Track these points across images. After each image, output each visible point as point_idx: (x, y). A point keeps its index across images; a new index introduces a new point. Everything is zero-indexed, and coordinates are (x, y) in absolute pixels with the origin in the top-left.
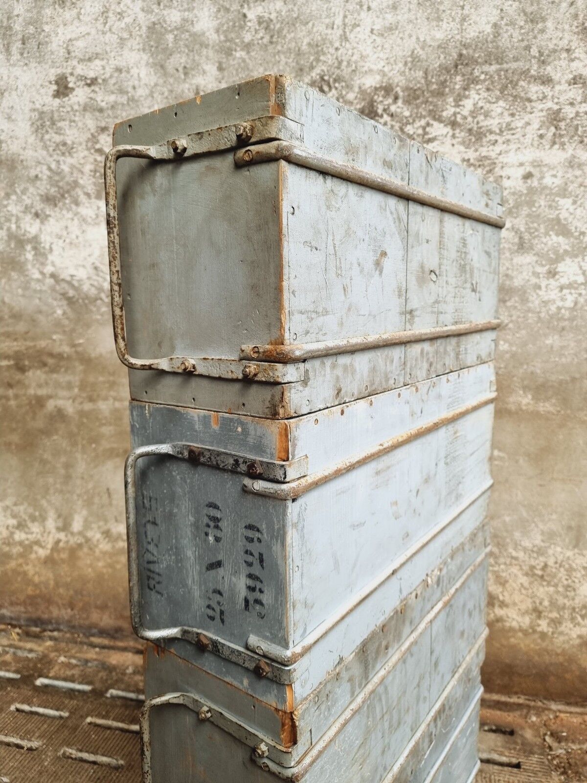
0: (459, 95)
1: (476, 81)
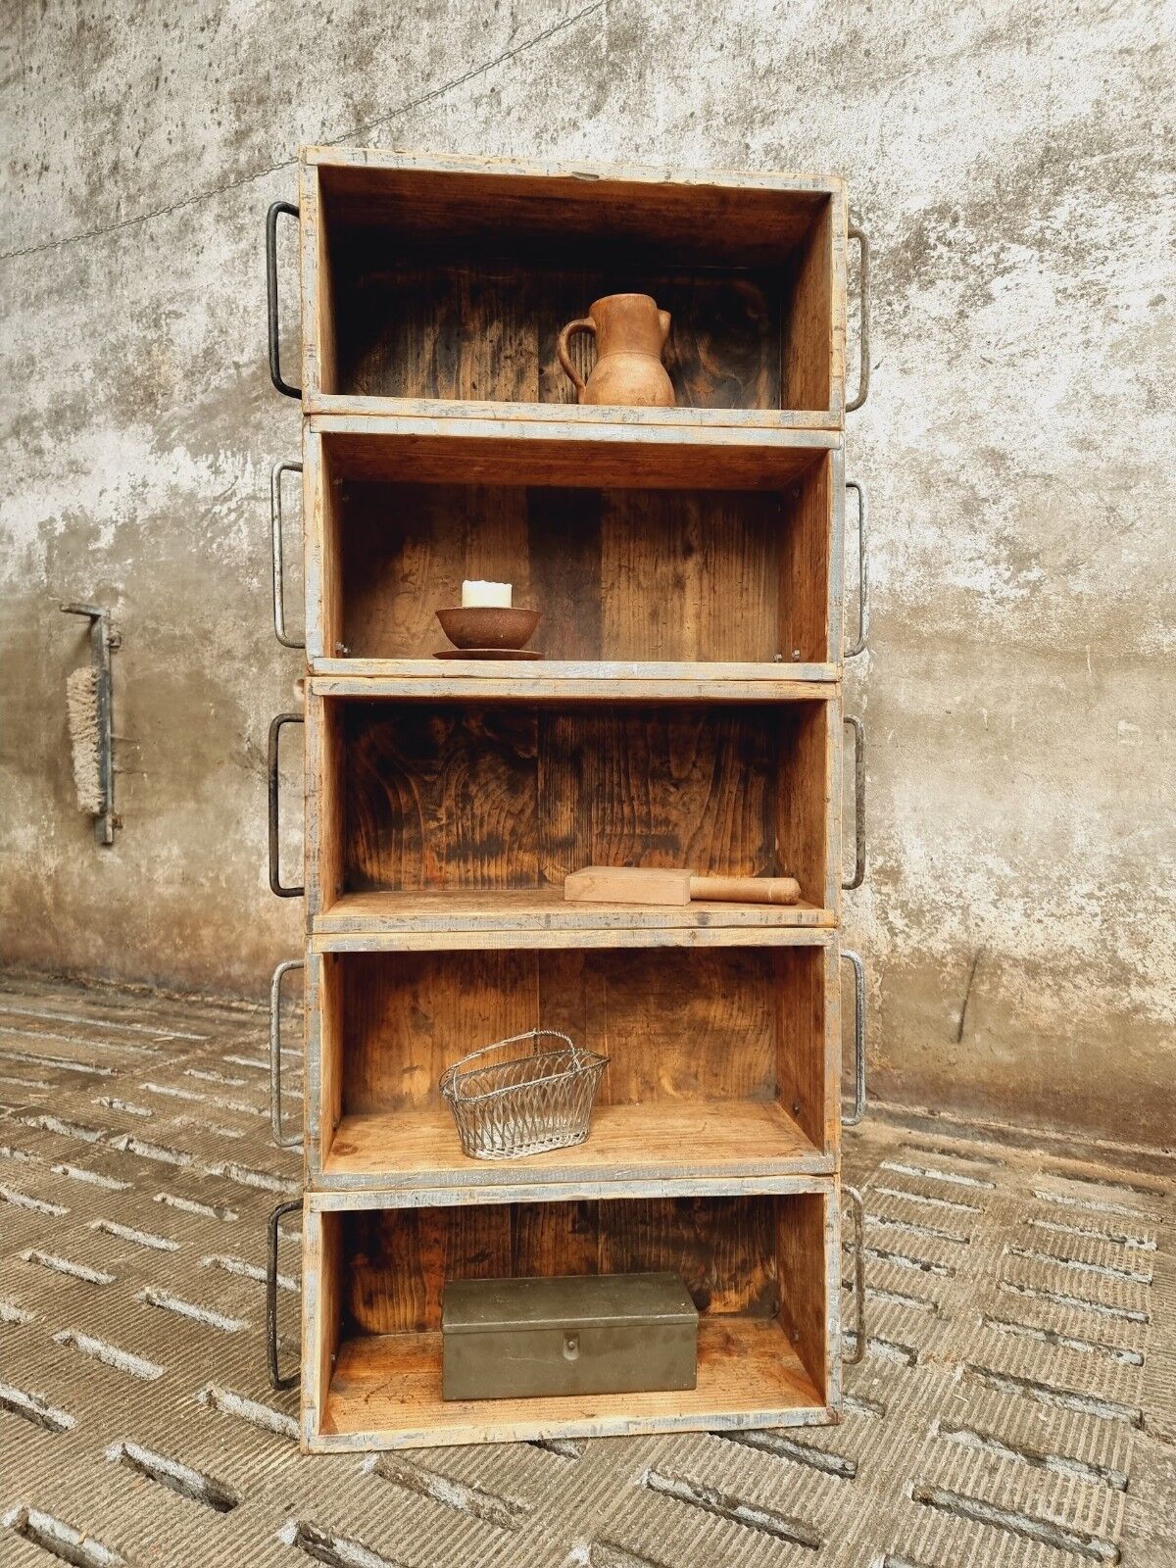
0: (1047, 203)
1: (1071, 181)
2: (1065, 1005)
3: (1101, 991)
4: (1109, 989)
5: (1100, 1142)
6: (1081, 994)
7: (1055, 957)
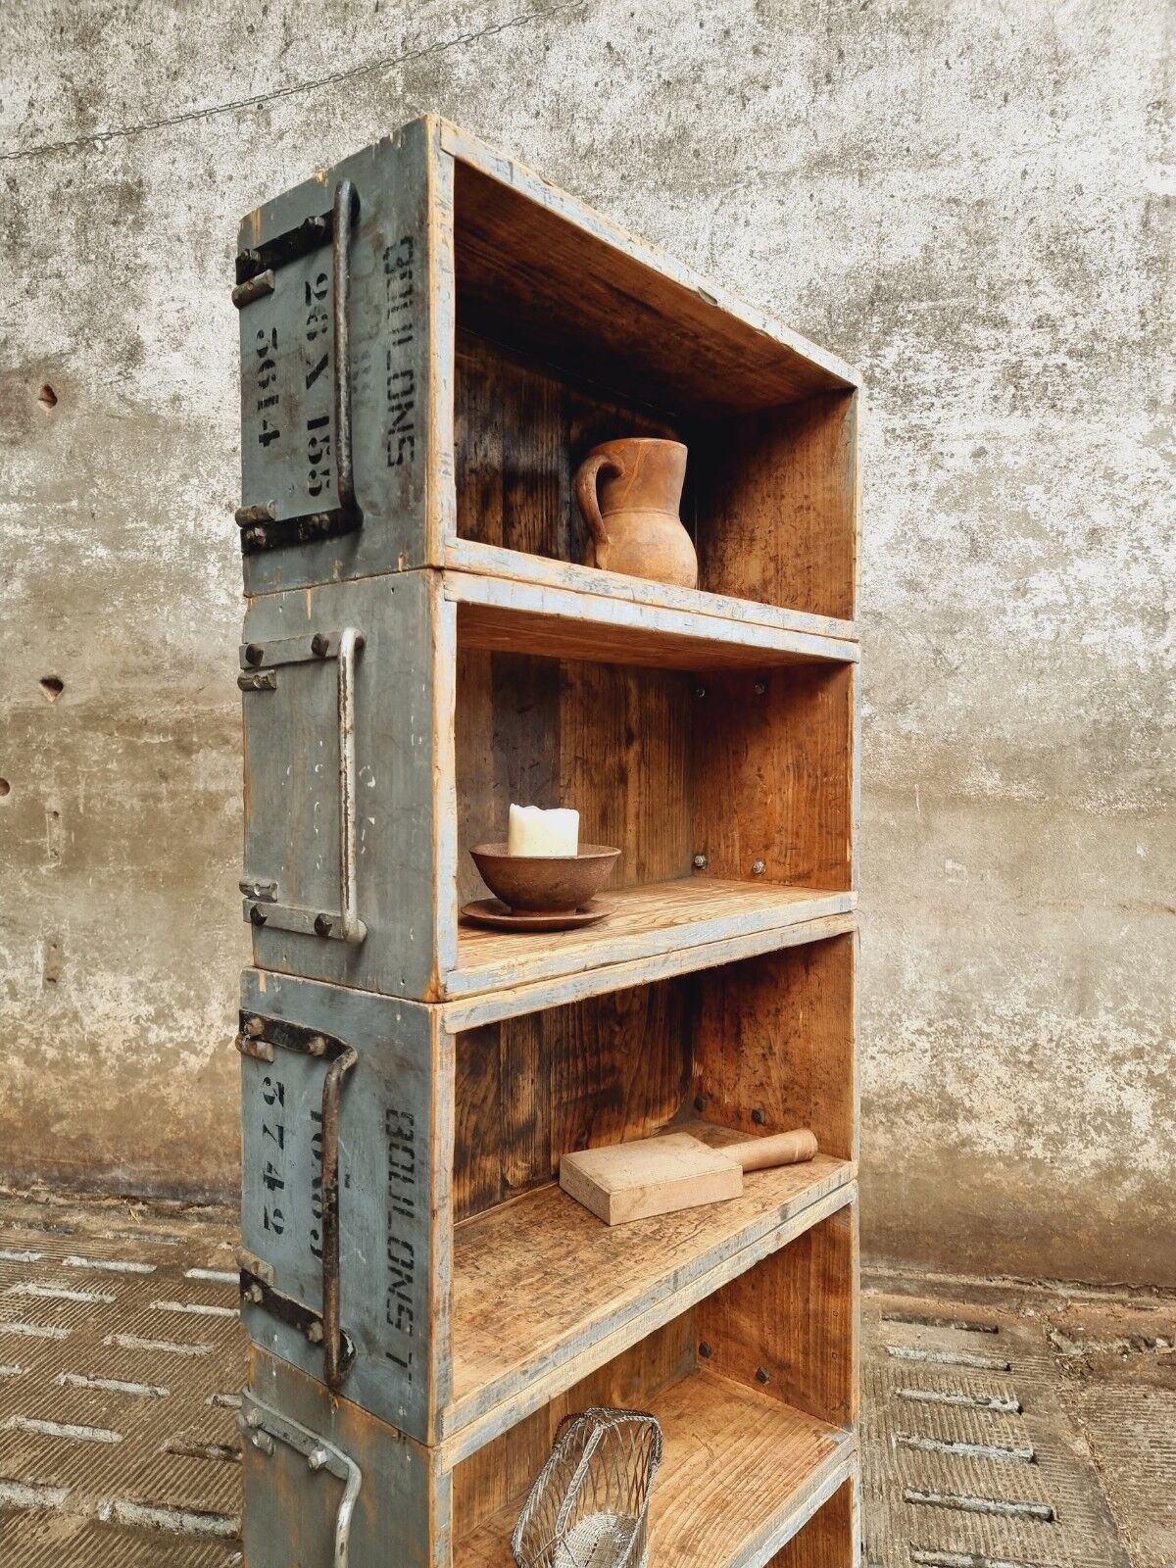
0: (877, 341)
1: (900, 322)
2: (897, 1142)
3: (931, 1127)
4: (938, 1123)
5: (930, 1276)
6: (913, 1130)
7: (888, 1094)
